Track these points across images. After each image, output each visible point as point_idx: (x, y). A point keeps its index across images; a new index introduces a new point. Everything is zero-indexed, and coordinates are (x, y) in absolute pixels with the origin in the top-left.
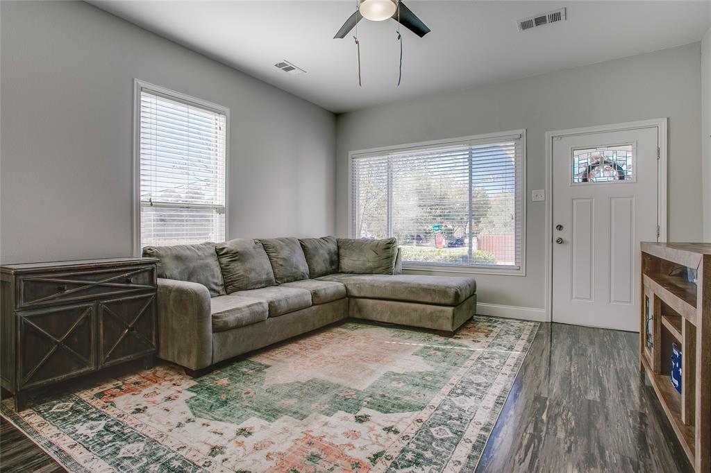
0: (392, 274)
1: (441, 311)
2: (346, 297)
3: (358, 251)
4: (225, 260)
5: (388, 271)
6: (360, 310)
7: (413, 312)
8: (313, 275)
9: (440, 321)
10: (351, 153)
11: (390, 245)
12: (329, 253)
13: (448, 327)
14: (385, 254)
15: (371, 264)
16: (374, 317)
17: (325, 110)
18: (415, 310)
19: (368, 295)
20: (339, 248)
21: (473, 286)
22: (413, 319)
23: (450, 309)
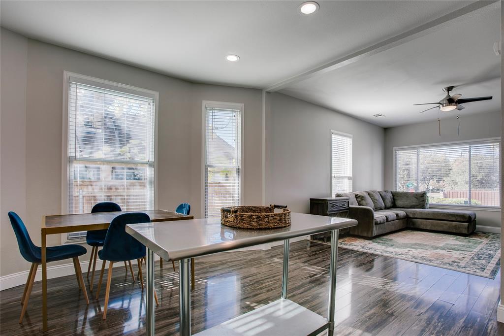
0: (425, 208)
1: (461, 225)
2: (407, 218)
3: (405, 197)
4: (359, 199)
5: (423, 207)
6: (414, 223)
7: (445, 225)
8: (386, 208)
9: (461, 229)
10: (394, 148)
11: (423, 195)
12: (391, 198)
13: (465, 232)
14: (421, 198)
15: (414, 204)
16: (422, 227)
17: (379, 127)
18: (446, 224)
19: (418, 217)
20: (393, 196)
21: (475, 215)
22: (445, 228)
23: (467, 224)
